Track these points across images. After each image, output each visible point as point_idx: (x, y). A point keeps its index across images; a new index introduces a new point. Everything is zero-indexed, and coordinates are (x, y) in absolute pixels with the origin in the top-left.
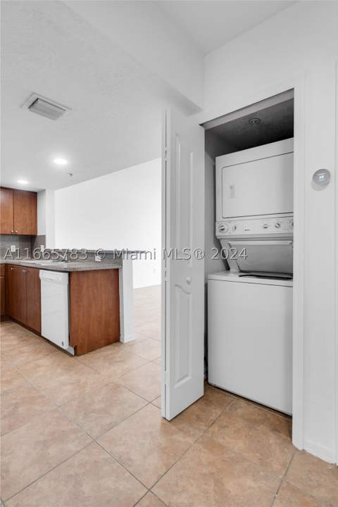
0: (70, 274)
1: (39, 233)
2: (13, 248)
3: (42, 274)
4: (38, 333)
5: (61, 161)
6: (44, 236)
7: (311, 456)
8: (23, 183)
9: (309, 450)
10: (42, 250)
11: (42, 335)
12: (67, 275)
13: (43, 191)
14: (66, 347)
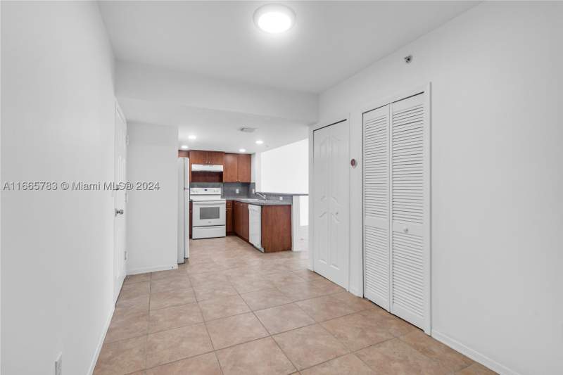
0: (262, 206)
1: (252, 181)
2: (237, 191)
3: (250, 207)
4: (247, 241)
5: (259, 142)
6: (254, 183)
7: (352, 295)
8: (242, 151)
9: (351, 291)
10: (253, 192)
11: (250, 241)
12: (260, 207)
13: (254, 154)
14: (259, 247)
